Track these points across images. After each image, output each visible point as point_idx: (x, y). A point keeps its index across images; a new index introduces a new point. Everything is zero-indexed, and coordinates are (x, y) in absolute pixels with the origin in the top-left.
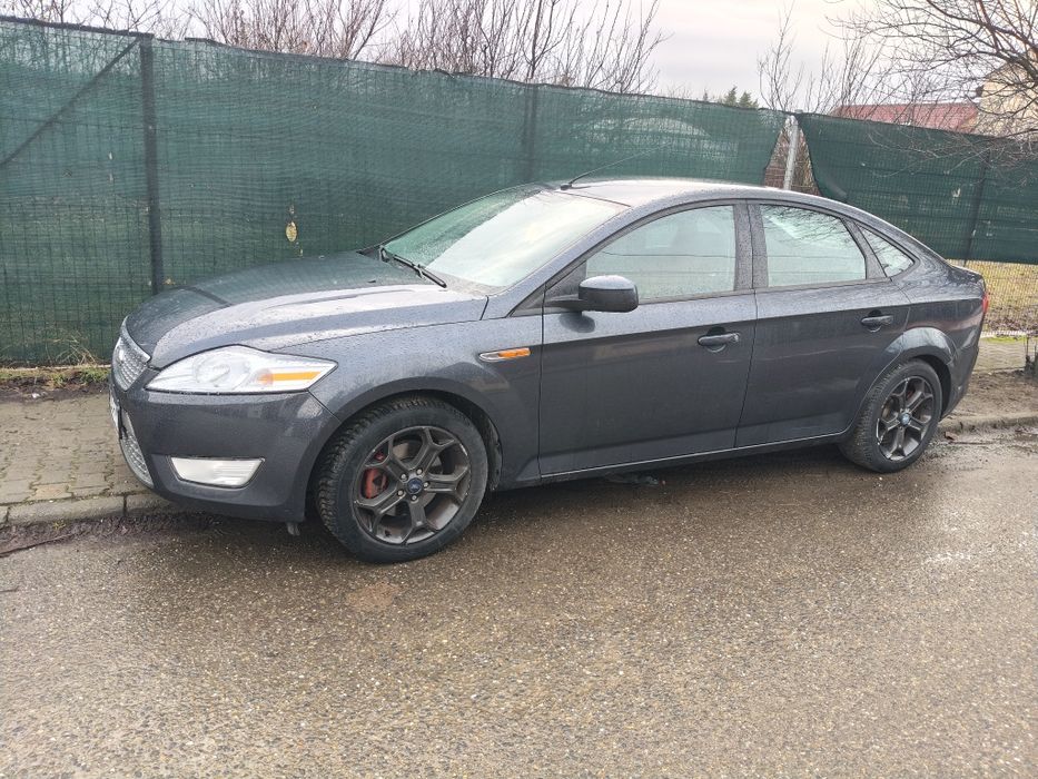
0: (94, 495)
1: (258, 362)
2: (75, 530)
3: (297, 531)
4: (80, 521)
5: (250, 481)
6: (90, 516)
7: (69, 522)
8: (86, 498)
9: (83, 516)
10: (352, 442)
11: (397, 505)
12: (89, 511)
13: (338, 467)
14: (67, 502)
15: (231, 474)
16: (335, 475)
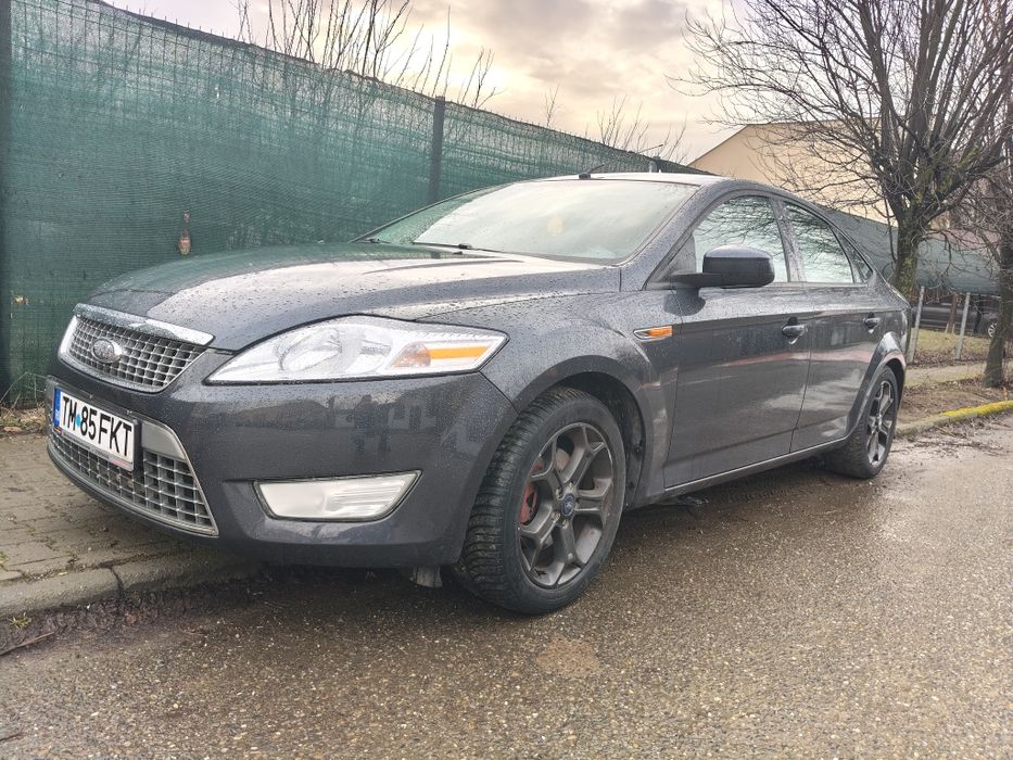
0: (57, 571)
1: (402, 338)
2: (49, 627)
3: (439, 579)
4: (52, 611)
5: (395, 507)
6: (68, 601)
7: (38, 615)
8: (46, 575)
9: (57, 603)
10: (520, 443)
11: (552, 533)
12: (66, 594)
13: (503, 479)
14: (19, 584)
15: (367, 499)
16: (500, 491)
